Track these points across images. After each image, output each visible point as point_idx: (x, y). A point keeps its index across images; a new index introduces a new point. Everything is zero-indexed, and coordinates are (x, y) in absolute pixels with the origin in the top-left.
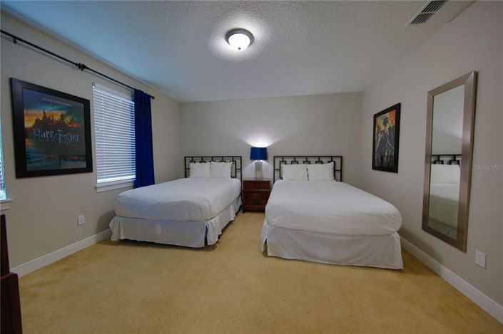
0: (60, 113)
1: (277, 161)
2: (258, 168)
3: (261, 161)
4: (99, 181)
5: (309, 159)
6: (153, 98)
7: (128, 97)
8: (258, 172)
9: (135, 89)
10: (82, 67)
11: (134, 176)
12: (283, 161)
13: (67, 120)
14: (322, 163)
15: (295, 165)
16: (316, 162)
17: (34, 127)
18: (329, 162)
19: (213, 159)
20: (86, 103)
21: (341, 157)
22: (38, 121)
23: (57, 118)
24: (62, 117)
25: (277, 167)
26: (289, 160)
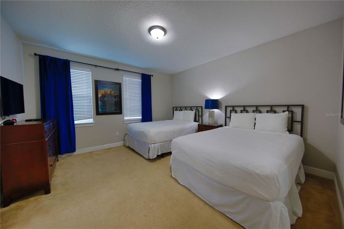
0: (110, 90)
1: (229, 109)
2: (211, 115)
3: (214, 110)
4: (125, 118)
5: (260, 109)
6: (153, 76)
7: (139, 78)
8: (211, 119)
9: (142, 74)
10: (118, 70)
11: (141, 117)
12: (233, 110)
13: (113, 93)
14: (275, 112)
15: (245, 114)
16: (268, 112)
17: (101, 96)
18: (284, 111)
19: (186, 108)
20: (120, 85)
21: (303, 106)
22: (102, 94)
23: (109, 92)
24: (111, 91)
25: (228, 115)
26: (239, 109)
